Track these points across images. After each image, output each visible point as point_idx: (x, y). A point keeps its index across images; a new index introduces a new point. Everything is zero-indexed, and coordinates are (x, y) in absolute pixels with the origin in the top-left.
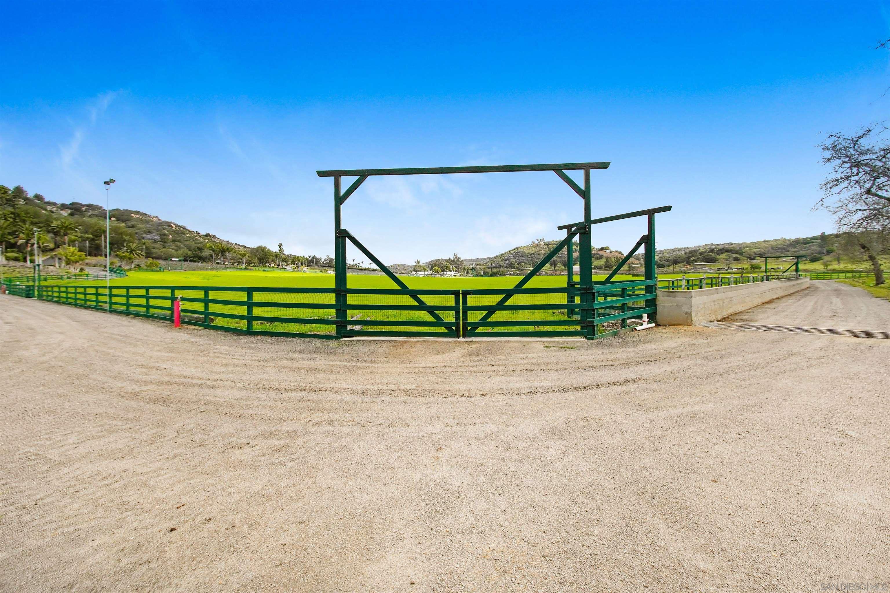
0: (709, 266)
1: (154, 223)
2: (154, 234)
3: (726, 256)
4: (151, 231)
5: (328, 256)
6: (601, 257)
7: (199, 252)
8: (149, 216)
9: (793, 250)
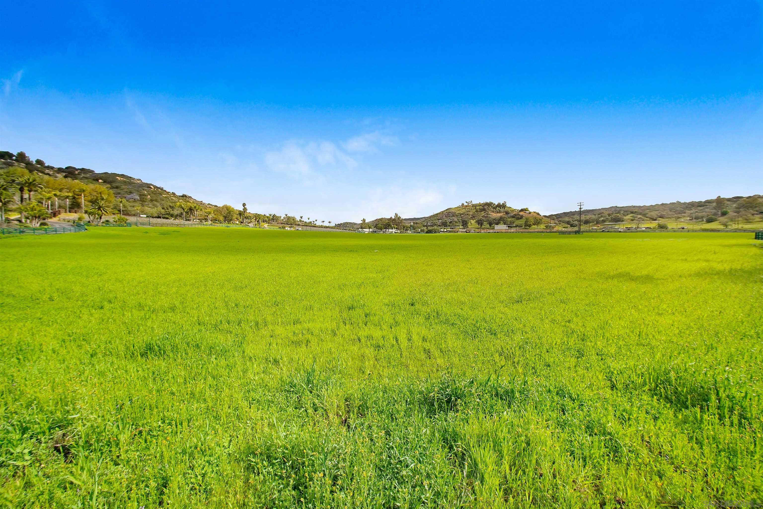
0: (618, 225)
1: (135, 185)
2: (134, 194)
3: (631, 217)
4: (132, 191)
5: (286, 215)
6: (522, 217)
7: (171, 210)
8: (134, 179)
9: (689, 212)
